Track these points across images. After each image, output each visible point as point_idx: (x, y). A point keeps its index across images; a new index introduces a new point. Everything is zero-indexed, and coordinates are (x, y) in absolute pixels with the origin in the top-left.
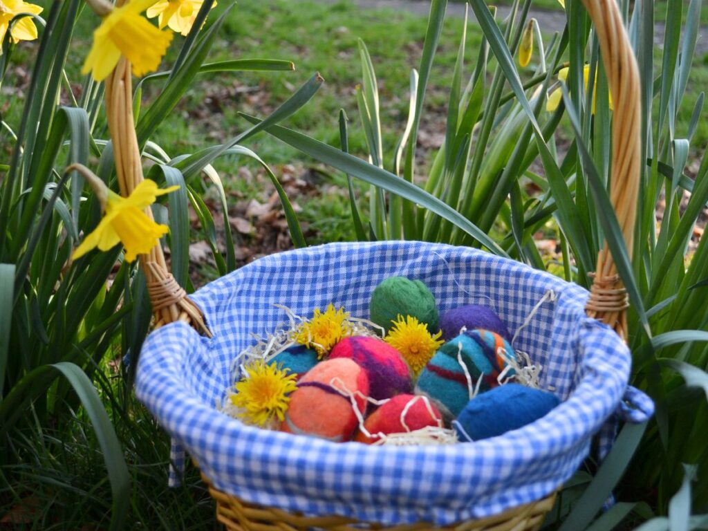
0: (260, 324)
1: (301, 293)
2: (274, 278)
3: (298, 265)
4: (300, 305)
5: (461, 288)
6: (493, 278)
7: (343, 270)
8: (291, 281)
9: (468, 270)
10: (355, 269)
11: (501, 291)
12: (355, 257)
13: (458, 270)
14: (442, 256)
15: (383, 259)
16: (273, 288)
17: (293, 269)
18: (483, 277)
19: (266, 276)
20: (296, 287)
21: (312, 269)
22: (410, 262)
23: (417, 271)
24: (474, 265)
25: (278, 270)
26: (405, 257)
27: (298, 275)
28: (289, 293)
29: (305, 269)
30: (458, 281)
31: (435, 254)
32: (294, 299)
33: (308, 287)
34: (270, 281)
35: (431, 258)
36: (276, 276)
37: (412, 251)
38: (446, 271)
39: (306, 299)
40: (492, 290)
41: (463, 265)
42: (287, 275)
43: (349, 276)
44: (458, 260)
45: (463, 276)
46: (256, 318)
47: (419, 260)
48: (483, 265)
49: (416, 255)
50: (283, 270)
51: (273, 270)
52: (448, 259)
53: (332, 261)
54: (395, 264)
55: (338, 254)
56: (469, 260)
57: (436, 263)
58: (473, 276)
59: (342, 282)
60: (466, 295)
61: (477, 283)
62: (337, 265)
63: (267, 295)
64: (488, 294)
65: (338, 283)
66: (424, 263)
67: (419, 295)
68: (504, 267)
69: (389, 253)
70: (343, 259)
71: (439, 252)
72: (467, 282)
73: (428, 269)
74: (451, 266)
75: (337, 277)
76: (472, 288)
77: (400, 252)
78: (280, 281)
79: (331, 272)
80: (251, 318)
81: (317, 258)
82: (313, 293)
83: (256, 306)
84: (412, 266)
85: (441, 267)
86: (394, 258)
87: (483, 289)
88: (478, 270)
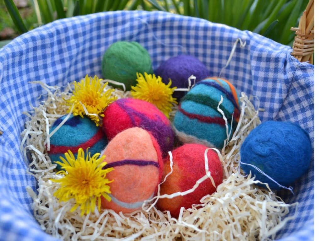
0: (23, 100)
1: (45, 66)
2: (22, 59)
3: (38, 45)
4: (47, 76)
5: (159, 41)
6: (184, 33)
7: (73, 42)
8: (35, 59)
9: (163, 28)
10: (81, 39)
11: (192, 42)
12: (80, 30)
13: (155, 30)
14: (144, 21)
15: (99, 28)
16: (24, 67)
17: (35, 49)
18: (175, 32)
19: (17, 59)
20: (40, 63)
21: (49, 45)
22: (120, 28)
23: (127, 34)
24: (168, 25)
25: (24, 52)
26: (115, 25)
27: (39, 53)
28: (36, 69)
29: (44, 47)
30: (156, 37)
31: (139, 20)
32: (41, 72)
33: (49, 61)
34: (20, 63)
35: (136, 23)
36: (24, 58)
37: (120, 19)
38: (146, 31)
39: (50, 70)
40: (184, 41)
41: (159, 26)
42: (31, 55)
43: (78, 46)
44: (156, 22)
45: (159, 33)
46: (18, 96)
47: (127, 25)
48: (176, 24)
49: (124, 22)
50: (28, 51)
51: (21, 53)
52: (149, 22)
53: (63, 36)
54: (108, 30)
55: (66, 30)
56: (164, 21)
57: (140, 26)
58: (167, 32)
59: (74, 51)
60: (163, 46)
61: (171, 37)
62: (67, 39)
63: (21, 74)
64: (180, 44)
65: (71, 53)
66: (132, 28)
67: (141, 54)
68: (193, 24)
69: (103, 23)
70: (71, 33)
71: (141, 17)
72: (163, 37)
73: (135, 32)
74: (150, 27)
75: (69, 48)
76: (167, 41)
77: (111, 21)
78: (27, 61)
79: (64, 46)
80: (15, 98)
81: (51, 35)
82: (54, 64)
83: (16, 86)
84: (123, 31)
85: (143, 28)
86: (107, 26)
87: (176, 41)
88: (171, 28)
